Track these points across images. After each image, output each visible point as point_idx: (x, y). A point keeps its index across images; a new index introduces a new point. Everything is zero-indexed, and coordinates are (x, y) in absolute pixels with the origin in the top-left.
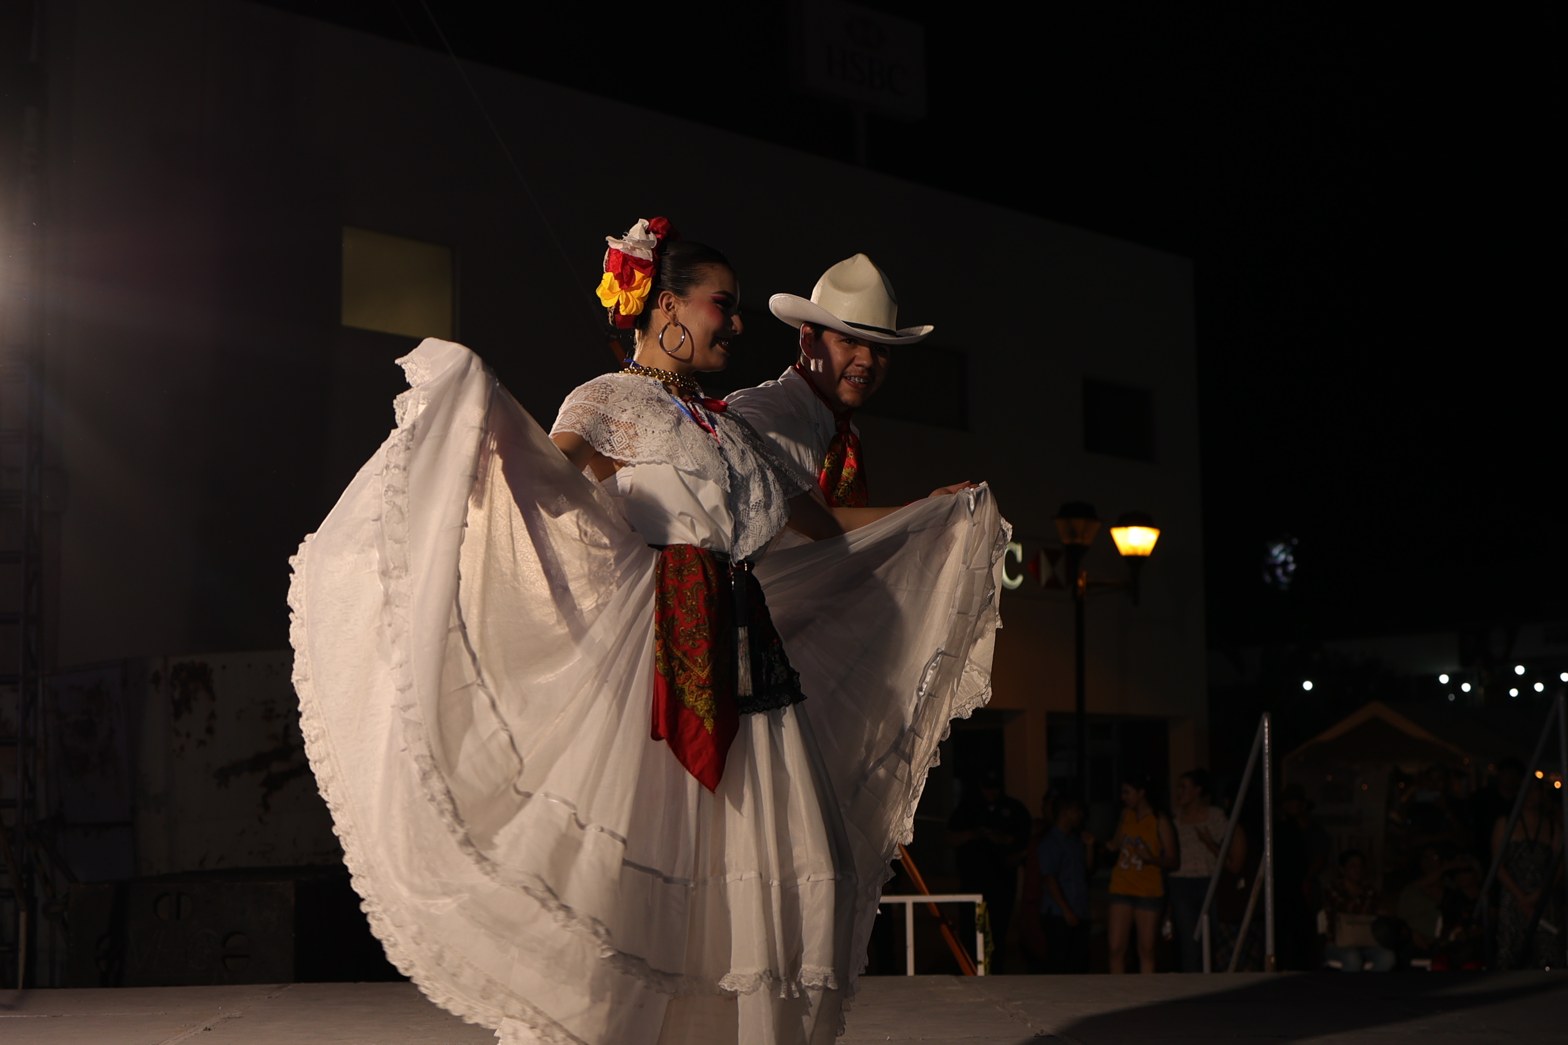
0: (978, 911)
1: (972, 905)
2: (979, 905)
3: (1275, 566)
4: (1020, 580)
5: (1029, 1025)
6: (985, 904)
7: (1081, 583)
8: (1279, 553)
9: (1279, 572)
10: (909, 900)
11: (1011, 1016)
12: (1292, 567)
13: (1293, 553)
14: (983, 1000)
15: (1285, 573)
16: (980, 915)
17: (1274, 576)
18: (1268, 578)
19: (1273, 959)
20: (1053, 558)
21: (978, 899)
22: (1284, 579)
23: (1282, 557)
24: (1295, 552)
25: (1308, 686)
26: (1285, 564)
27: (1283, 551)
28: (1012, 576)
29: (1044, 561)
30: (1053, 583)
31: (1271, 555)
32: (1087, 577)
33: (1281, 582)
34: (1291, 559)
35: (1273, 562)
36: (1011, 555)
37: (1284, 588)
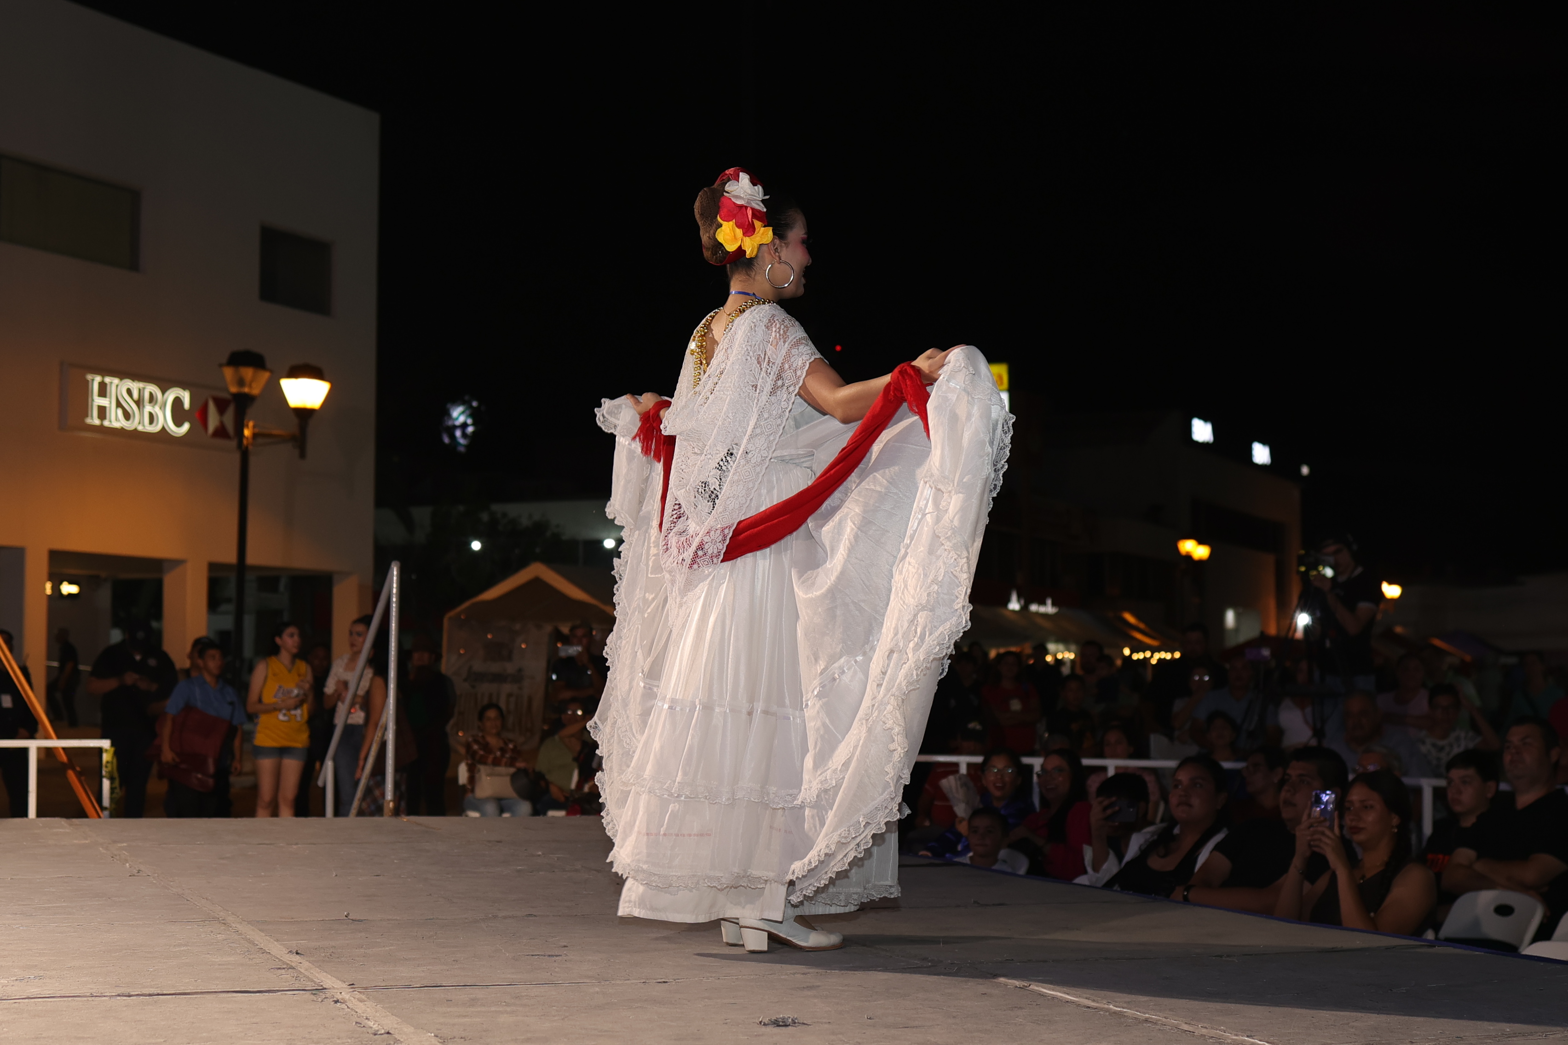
0: (106, 757)
1: (100, 751)
2: (106, 750)
3: (455, 427)
4: (186, 427)
5: (127, 865)
6: (113, 749)
7: (247, 432)
8: (458, 415)
9: (458, 433)
10: (33, 746)
11: (112, 857)
12: (470, 429)
13: (471, 415)
14: (87, 842)
15: (464, 435)
16: (107, 762)
17: (453, 437)
18: (446, 440)
19: (391, 805)
20: (222, 406)
21: (105, 744)
22: (462, 441)
23: (462, 419)
24: (474, 414)
25: (476, 546)
26: (464, 426)
27: (463, 413)
28: (178, 423)
29: (212, 409)
30: (221, 432)
31: (449, 415)
32: (254, 427)
33: (459, 444)
34: (469, 421)
35: (450, 423)
36: (178, 402)
37: (462, 449)
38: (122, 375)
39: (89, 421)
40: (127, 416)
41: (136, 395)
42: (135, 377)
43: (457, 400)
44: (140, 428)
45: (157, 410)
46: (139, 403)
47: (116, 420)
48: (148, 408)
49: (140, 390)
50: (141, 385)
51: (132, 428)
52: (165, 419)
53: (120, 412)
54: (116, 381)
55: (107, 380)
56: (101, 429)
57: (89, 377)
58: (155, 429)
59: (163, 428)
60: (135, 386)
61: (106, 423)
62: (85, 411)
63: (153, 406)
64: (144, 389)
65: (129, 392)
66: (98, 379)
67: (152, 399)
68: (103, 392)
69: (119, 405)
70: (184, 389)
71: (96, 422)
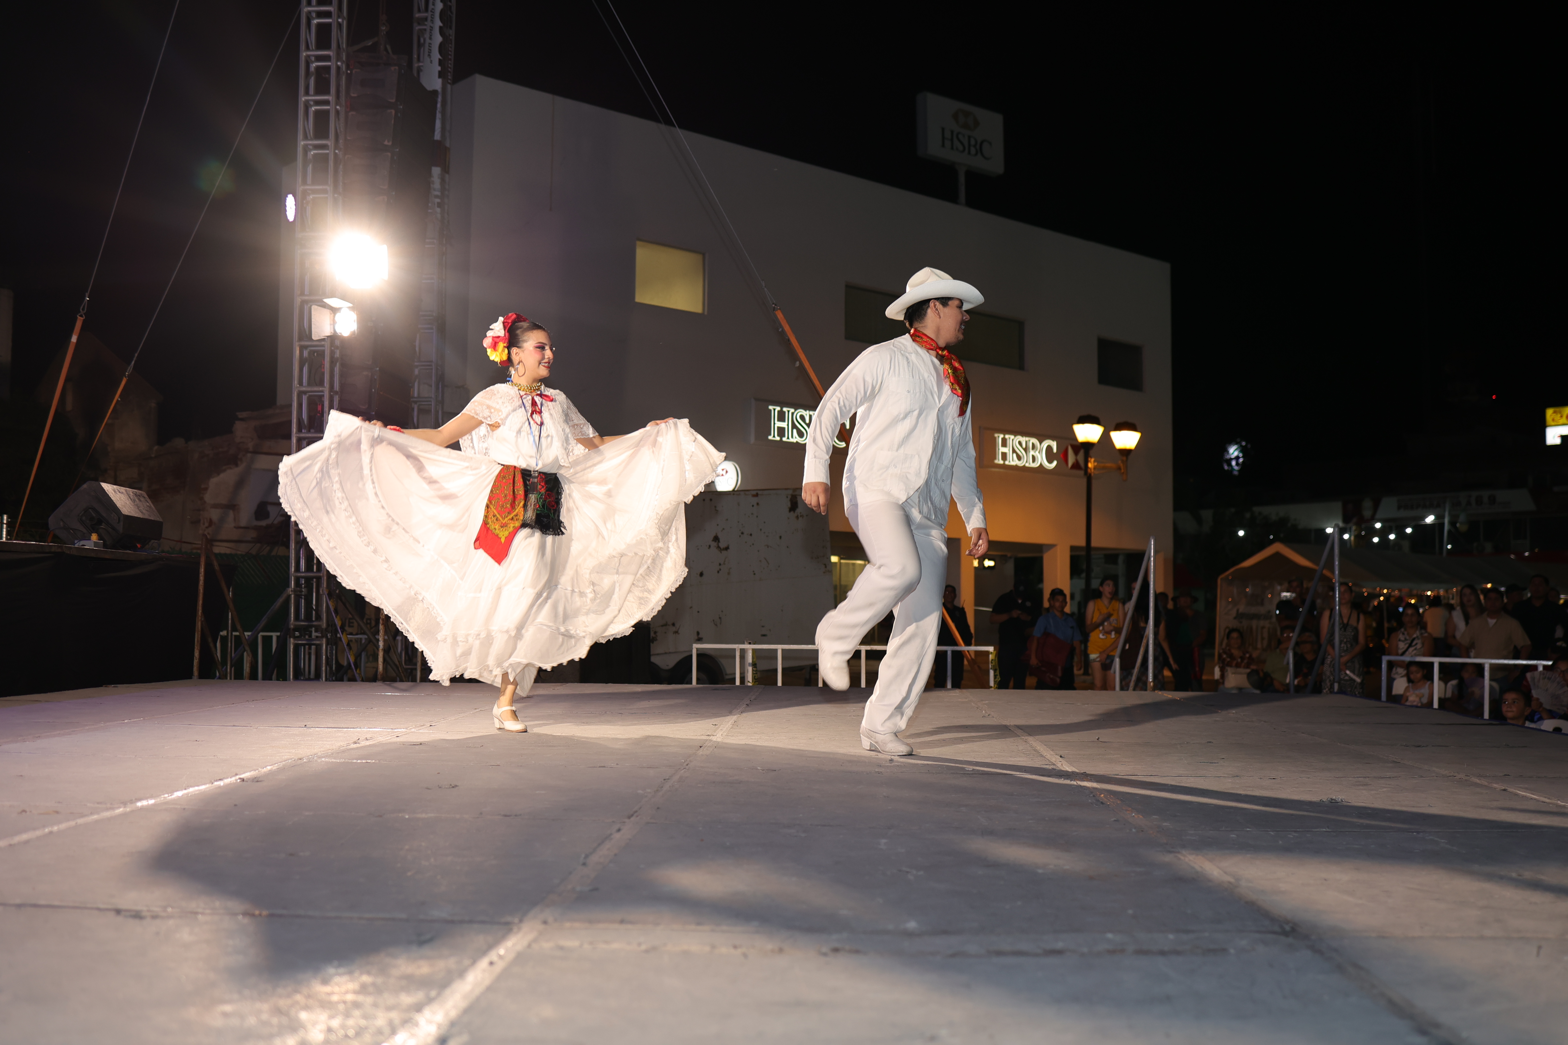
3: (1231, 459)
4: (1055, 463)
6: (995, 651)
7: (1091, 466)
8: (1233, 451)
9: (1234, 463)
12: (1241, 460)
13: (1242, 451)
15: (1237, 464)
17: (1230, 465)
18: (1226, 467)
20: (1077, 450)
22: (1236, 468)
23: (1236, 454)
24: (1244, 450)
25: (1241, 533)
26: (1237, 458)
27: (1236, 450)
28: (1050, 461)
29: (1070, 452)
30: (1076, 466)
31: (1228, 452)
32: (1094, 461)
33: (1234, 469)
34: (1241, 455)
35: (1228, 457)
36: (1049, 448)
37: (1236, 473)
38: (1016, 433)
39: (996, 461)
40: (1019, 458)
41: (1024, 446)
42: (1023, 434)
43: (1231, 442)
44: (1027, 465)
45: (1037, 454)
46: (1026, 450)
47: (1012, 461)
48: (1032, 453)
49: (1026, 442)
50: (1027, 439)
51: (1022, 465)
52: (1042, 459)
53: (1015, 455)
54: (1012, 437)
55: (1007, 436)
56: (1004, 466)
57: (996, 435)
58: (1036, 465)
59: (1041, 464)
60: (1023, 440)
61: (1007, 463)
62: (994, 456)
63: (1035, 452)
64: (1029, 441)
65: (1020, 443)
66: (1002, 436)
67: (1034, 447)
68: (1004, 444)
69: (1014, 451)
70: (1053, 440)
71: (1001, 462)
